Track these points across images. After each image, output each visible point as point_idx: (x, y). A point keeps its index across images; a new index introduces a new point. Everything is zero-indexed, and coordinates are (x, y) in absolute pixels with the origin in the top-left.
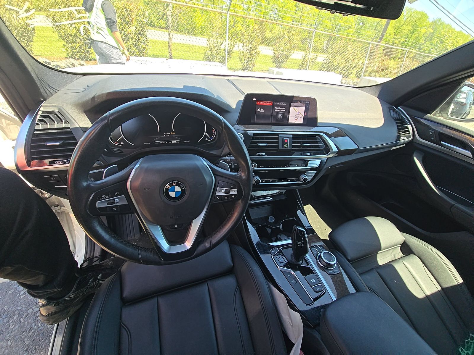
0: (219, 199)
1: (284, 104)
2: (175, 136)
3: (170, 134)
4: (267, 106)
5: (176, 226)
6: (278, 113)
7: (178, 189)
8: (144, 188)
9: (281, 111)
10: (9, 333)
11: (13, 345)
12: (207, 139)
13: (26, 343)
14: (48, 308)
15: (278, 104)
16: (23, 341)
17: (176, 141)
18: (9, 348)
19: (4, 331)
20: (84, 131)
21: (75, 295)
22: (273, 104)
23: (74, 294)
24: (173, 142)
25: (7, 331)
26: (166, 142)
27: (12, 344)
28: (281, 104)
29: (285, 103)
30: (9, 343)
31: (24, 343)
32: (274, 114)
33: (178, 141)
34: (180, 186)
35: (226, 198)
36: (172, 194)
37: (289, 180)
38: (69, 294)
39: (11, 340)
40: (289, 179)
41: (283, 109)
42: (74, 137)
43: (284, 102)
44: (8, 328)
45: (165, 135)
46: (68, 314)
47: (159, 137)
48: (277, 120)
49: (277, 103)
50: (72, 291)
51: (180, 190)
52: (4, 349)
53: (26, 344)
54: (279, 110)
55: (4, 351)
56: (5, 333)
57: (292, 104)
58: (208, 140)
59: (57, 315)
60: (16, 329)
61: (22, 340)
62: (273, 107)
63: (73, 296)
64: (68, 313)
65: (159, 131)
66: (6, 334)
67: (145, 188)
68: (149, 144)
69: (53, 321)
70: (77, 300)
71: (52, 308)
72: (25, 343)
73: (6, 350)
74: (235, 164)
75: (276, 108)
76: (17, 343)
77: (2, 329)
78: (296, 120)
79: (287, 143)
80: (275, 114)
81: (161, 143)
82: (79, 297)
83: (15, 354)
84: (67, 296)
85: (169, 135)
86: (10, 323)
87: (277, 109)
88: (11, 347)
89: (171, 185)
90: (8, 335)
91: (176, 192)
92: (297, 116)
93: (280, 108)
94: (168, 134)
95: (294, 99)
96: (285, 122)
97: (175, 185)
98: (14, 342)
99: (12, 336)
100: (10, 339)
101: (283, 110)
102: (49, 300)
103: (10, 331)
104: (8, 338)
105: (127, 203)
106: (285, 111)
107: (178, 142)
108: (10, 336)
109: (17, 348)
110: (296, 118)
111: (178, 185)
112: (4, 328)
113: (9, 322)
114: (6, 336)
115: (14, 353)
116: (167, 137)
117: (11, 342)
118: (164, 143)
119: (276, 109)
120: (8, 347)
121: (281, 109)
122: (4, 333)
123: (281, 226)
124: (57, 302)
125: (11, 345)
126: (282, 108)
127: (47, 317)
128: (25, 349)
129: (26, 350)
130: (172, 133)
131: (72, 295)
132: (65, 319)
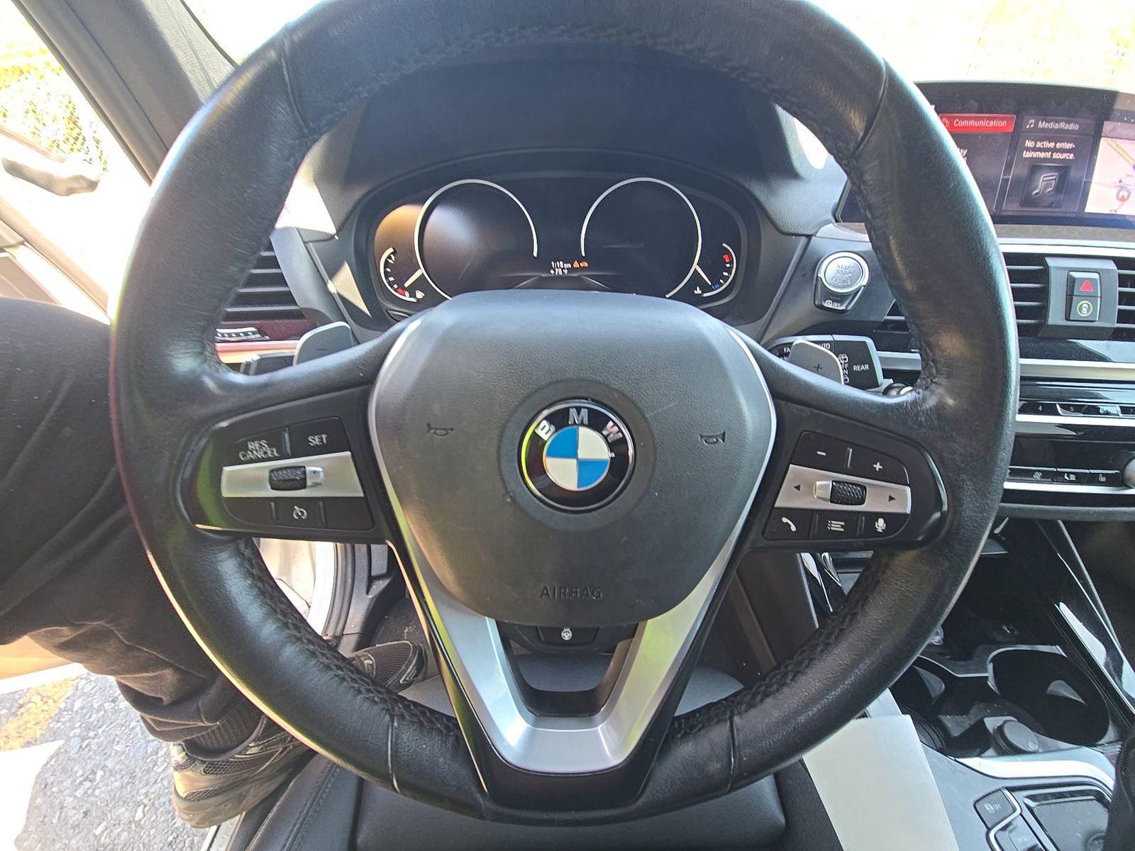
0: (793, 528)
1: (1073, 127)
2: (587, 276)
3: (570, 266)
4: (989, 135)
5: (567, 635)
6: (1035, 167)
7: (592, 445)
8: (428, 425)
9: (1051, 160)
10: (147, 784)
11: (145, 821)
12: (698, 291)
13: (175, 823)
14: (188, 776)
15: (1042, 125)
16: (172, 814)
18: (134, 828)
19: (140, 775)
20: (306, 240)
21: (262, 749)
22: (1018, 126)
23: (258, 745)
25: (145, 778)
27: (144, 816)
28: (1057, 126)
29: (1076, 123)
30: (139, 815)
31: (173, 819)
32: (1018, 171)
34: (605, 433)
35: (836, 526)
36: (563, 473)
37: (1073, 478)
38: (245, 744)
39: (145, 806)
40: (1069, 474)
41: (1062, 151)
42: (275, 257)
43: (1070, 115)
44: (148, 771)
45: (552, 272)
46: (240, 802)
47: (530, 277)
48: (1029, 201)
49: (1036, 124)
50: (253, 736)
51: (605, 454)
52: (118, 830)
53: (175, 826)
54: (1042, 155)
55: (119, 835)
56: (140, 782)
57: (1108, 126)
58: (703, 292)
59: (212, 800)
60: (167, 776)
61: (169, 812)
62: (1015, 141)
63: (254, 750)
64: (242, 797)
65: (535, 254)
66: (141, 785)
67: (432, 426)
69: (202, 818)
70: (268, 764)
71: (199, 780)
72: (174, 821)
73: (125, 831)
74: (856, 368)
75: (1029, 144)
76: (157, 816)
77: (137, 770)
78: (1123, 199)
79: (1091, 297)
80: (1024, 172)
82: (272, 755)
83: (142, 849)
84: (239, 749)
85: (565, 271)
86: (158, 758)
87: (1035, 149)
88: (140, 825)
89: (559, 420)
90: (144, 791)
91: (583, 464)
92: (1126, 181)
93: (1052, 145)
94: (566, 266)
95: (1119, 105)
96: (1069, 209)
97: (582, 424)
98: (150, 813)
99: (153, 793)
100: (146, 801)
101: (1064, 152)
102: (192, 753)
103: (152, 780)
104: (142, 797)
105: (362, 495)
106: (1071, 156)
108: (146, 795)
109: (152, 832)
110: (1124, 193)
111: (597, 423)
112: (141, 769)
113: (157, 754)
114: (138, 793)
115: (141, 845)
116: (559, 277)
117: (144, 812)
119: (1028, 149)
120: (133, 825)
121: (1054, 150)
122: (137, 783)
123: (989, 673)
124: (212, 763)
125: (140, 820)
126: (1059, 145)
127: (187, 804)
128: (171, 838)
129: (170, 844)
130: (576, 265)
131: (252, 747)
132: (232, 817)
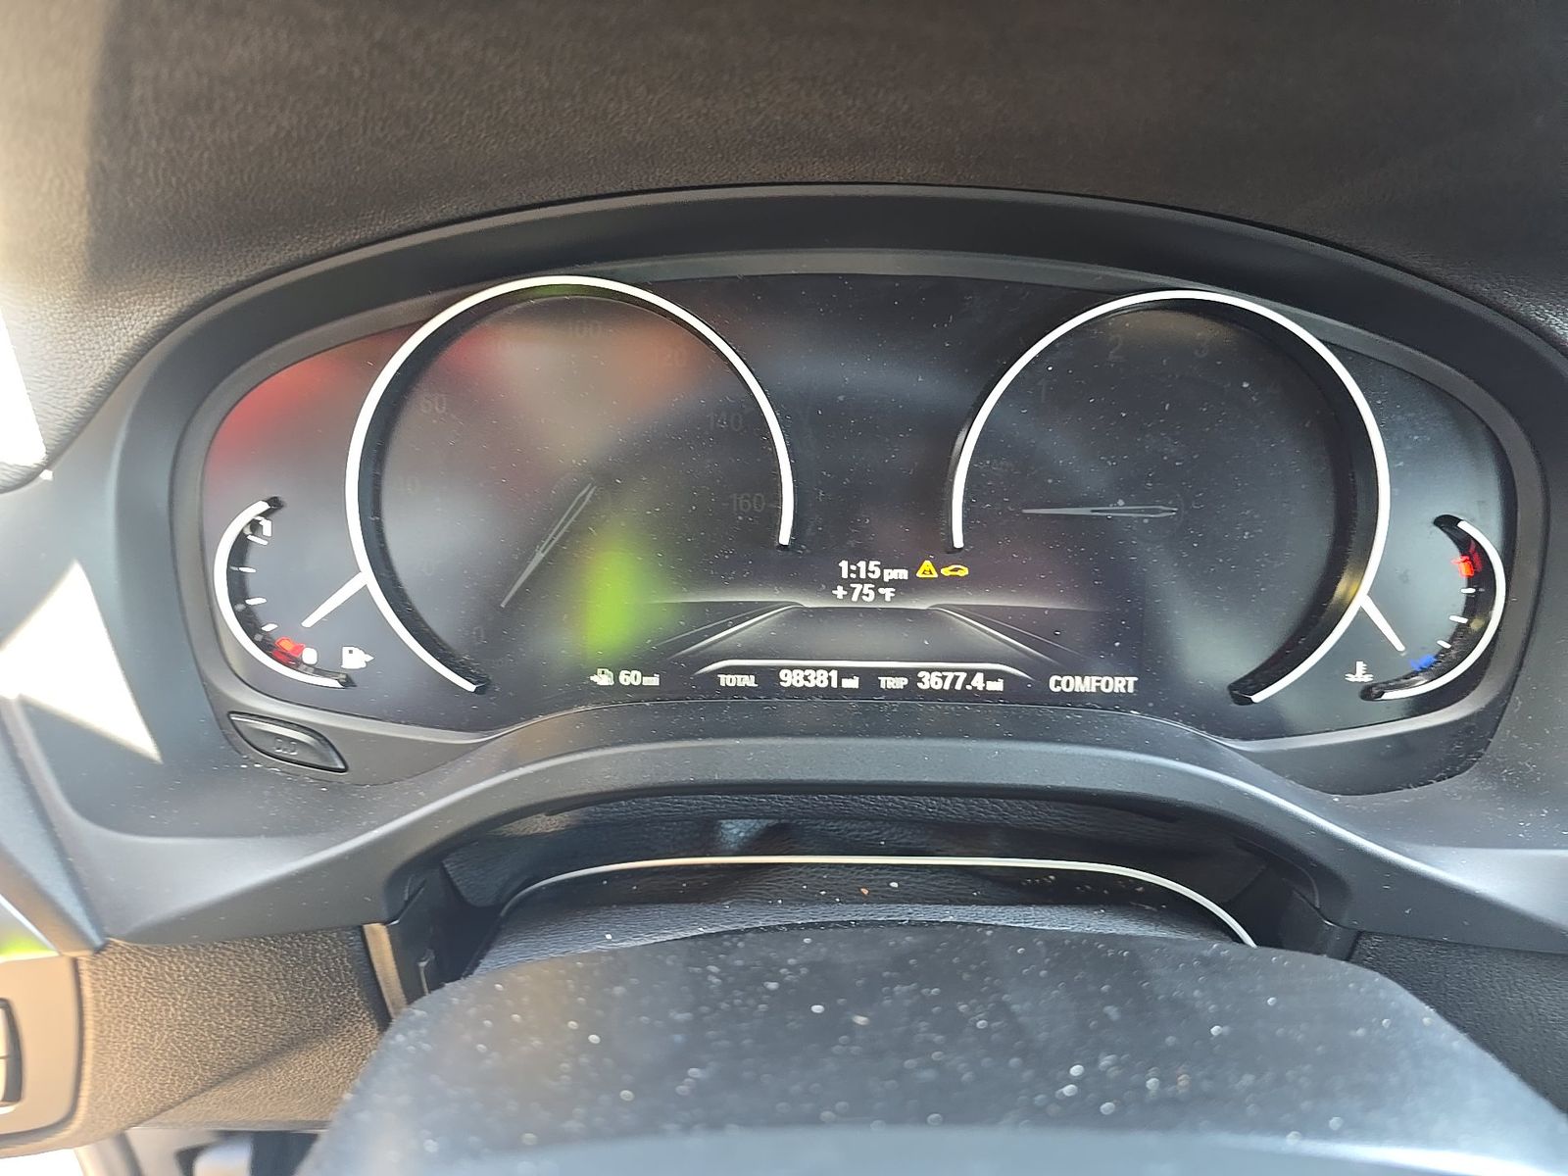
2: (966, 611)
3: (903, 574)
17: (971, 674)
24: (930, 681)
26: (844, 673)
33: (990, 676)
45: (848, 585)
47: (770, 607)
65: (784, 538)
68: (654, 681)
81: (790, 679)
85: (888, 592)
94: (891, 574)
107: (997, 686)
116: (867, 610)
118: (819, 680)
130: (927, 569)
